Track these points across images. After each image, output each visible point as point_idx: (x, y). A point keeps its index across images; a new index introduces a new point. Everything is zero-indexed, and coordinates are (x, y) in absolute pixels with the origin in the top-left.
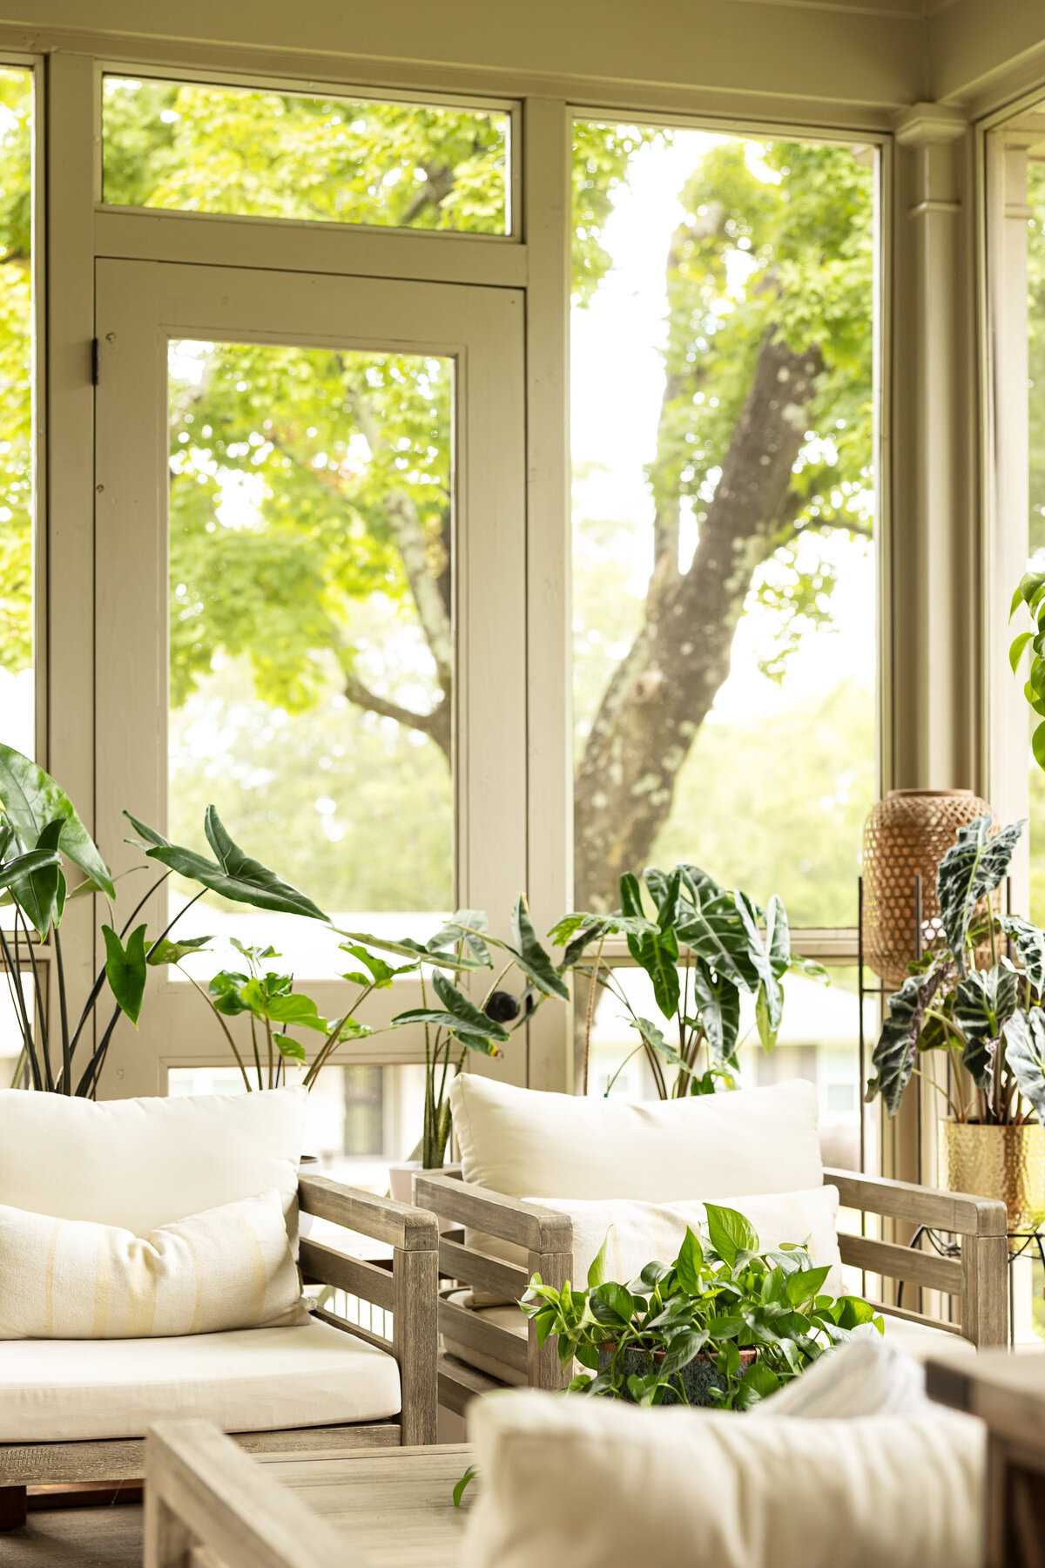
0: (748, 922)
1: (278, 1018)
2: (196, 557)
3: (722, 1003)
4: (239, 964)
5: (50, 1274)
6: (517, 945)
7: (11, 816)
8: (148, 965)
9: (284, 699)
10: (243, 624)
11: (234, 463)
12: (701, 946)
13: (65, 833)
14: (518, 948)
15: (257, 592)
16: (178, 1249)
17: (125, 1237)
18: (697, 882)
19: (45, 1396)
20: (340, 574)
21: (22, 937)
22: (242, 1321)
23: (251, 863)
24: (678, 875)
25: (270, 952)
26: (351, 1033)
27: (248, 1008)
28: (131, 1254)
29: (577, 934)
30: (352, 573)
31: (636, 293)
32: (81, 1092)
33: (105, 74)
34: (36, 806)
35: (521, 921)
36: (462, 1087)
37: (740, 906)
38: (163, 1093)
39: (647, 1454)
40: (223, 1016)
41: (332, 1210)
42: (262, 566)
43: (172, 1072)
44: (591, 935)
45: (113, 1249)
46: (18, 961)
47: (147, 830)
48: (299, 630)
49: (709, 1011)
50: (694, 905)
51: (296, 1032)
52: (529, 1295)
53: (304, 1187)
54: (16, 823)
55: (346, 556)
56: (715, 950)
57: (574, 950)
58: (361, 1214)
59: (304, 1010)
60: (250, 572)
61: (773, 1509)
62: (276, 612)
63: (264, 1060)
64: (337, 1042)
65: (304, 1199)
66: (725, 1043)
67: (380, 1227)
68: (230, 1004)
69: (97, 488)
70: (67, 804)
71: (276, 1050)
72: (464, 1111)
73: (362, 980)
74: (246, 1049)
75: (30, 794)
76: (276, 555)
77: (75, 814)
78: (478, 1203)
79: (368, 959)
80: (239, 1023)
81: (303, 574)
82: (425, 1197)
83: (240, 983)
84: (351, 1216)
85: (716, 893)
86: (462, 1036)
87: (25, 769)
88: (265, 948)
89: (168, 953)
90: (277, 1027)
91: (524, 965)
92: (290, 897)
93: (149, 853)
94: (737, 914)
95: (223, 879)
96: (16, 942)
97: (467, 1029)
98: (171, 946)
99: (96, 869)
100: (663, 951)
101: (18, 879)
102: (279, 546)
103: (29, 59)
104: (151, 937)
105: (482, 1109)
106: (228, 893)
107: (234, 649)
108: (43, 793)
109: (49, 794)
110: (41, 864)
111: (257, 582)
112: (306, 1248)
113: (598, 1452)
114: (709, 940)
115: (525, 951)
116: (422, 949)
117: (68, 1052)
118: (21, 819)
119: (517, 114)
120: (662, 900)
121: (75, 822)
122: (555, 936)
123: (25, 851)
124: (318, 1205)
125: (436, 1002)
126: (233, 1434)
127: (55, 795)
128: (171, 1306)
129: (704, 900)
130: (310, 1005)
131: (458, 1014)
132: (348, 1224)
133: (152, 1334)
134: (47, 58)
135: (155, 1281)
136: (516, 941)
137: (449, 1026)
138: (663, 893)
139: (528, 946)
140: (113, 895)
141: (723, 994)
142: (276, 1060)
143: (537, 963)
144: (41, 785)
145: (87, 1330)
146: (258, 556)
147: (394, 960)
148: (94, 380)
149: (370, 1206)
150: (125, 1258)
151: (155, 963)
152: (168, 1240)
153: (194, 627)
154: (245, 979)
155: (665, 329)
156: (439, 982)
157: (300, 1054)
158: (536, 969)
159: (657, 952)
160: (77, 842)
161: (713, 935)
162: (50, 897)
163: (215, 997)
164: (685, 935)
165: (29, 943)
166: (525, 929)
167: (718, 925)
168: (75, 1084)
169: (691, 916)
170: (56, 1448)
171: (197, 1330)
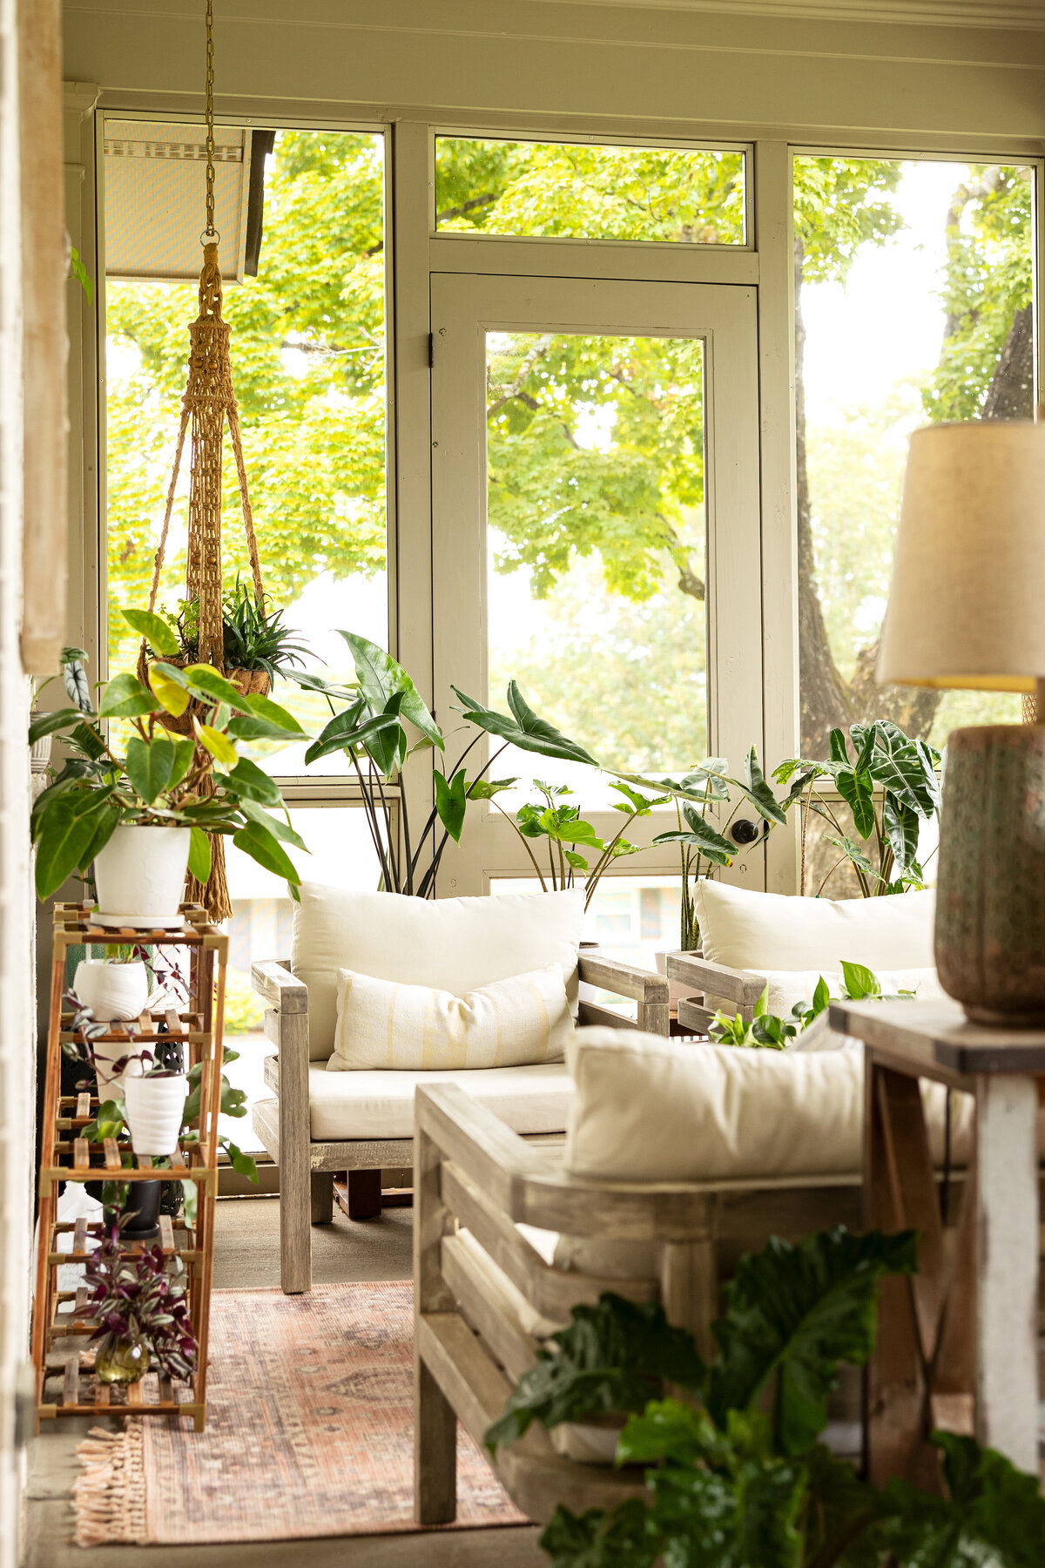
0: (926, 765)
1: (568, 838)
2: (553, 475)
3: (905, 826)
4: (539, 799)
5: (391, 1022)
6: (748, 782)
7: (366, 690)
8: (468, 801)
9: (627, 590)
10: (591, 529)
11: (586, 396)
12: (890, 783)
13: (406, 702)
14: (748, 784)
15: (603, 502)
16: (485, 1006)
17: (446, 997)
18: (890, 735)
19: (383, 1105)
20: (674, 486)
21: (374, 781)
22: (532, 1059)
23: (541, 723)
24: (873, 729)
25: (563, 790)
26: (622, 850)
27: (547, 832)
28: (450, 1009)
29: (798, 775)
30: (685, 484)
31: (921, 246)
32: (421, 894)
33: (436, 136)
34: (385, 682)
35: (752, 765)
36: (702, 887)
37: (921, 753)
38: (487, 893)
39: (669, 1062)
40: (527, 838)
41: (600, 978)
42: (607, 481)
43: (492, 881)
44: (809, 777)
45: (437, 1005)
46: (373, 799)
47: (468, 699)
48: (638, 533)
49: (895, 832)
50: (887, 753)
51: (582, 850)
52: (714, 1025)
53: (583, 964)
54: (369, 695)
55: (679, 471)
56: (902, 786)
57: (797, 787)
58: (618, 980)
59: (586, 833)
60: (596, 487)
61: (745, 1096)
62: (619, 519)
63: (558, 872)
64: (612, 857)
65: (582, 972)
66: (906, 856)
67: (629, 988)
68: (532, 829)
69: (433, 444)
70: (408, 681)
71: (567, 865)
72: (703, 906)
73: (628, 810)
74: (544, 864)
75: (380, 673)
76: (619, 472)
77: (414, 688)
78: (711, 973)
79: (631, 793)
80: (539, 843)
81: (642, 486)
82: (673, 971)
83: (541, 813)
84: (612, 981)
85: (904, 744)
86: (706, 852)
87: (377, 655)
88: (561, 786)
89: (483, 791)
90: (567, 846)
91: (752, 798)
92: (569, 748)
93: (465, 716)
94: (919, 759)
95: (519, 734)
96: (371, 784)
97: (707, 846)
98: (486, 785)
99: (430, 728)
100: (861, 786)
101: (369, 736)
102: (623, 465)
103: (380, 127)
104: (469, 779)
105: (716, 903)
106: (524, 746)
107: (584, 550)
108: (390, 673)
109: (395, 674)
110: (386, 725)
111: (603, 495)
112: (582, 1007)
113: (639, 1060)
114: (897, 778)
115: (754, 788)
116: (677, 787)
117: (411, 866)
118: (372, 691)
119: (750, 154)
120: (861, 749)
121: (414, 694)
122: (778, 776)
123: (375, 715)
124: (591, 975)
125: (687, 828)
126: (524, 1135)
127: (399, 674)
128: (478, 1048)
129: (894, 749)
130: (589, 829)
131: (701, 835)
132: (610, 988)
133: (466, 1066)
134: (393, 126)
135: (467, 1028)
136: (747, 780)
137: (695, 844)
138: (862, 744)
139: (756, 784)
140: (443, 749)
141: (906, 819)
142: (567, 872)
143: (763, 797)
144: (389, 667)
145: (418, 1063)
146: (605, 473)
147: (650, 794)
148: (430, 364)
149: (623, 973)
150: (445, 1011)
151: (474, 798)
152: (477, 999)
153: (552, 532)
154: (543, 809)
155: (945, 275)
156: (688, 812)
157: (583, 866)
158: (762, 801)
159: (857, 788)
160: (417, 709)
161: (900, 774)
162: (393, 749)
163: (519, 824)
164: (878, 776)
165: (380, 785)
166: (754, 771)
167: (904, 767)
168: (416, 888)
169: (884, 761)
170: (391, 1143)
171: (499, 1064)
